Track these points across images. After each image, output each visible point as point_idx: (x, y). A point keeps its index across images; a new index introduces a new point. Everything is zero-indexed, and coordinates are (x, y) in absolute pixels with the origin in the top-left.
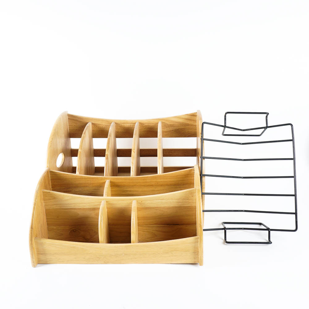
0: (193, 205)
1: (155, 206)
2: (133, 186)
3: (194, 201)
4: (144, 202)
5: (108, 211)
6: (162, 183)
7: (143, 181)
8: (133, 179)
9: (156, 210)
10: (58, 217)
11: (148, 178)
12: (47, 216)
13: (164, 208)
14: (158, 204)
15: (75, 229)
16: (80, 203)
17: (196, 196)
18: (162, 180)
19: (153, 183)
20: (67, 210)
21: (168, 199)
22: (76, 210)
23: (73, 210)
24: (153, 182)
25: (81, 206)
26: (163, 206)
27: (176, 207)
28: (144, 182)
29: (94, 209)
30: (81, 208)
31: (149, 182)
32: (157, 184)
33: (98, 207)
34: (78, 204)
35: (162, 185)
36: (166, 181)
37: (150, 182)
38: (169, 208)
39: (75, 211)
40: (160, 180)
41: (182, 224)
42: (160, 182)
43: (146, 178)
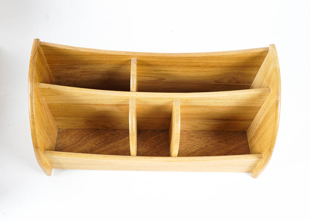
0: (258, 106)
2: (170, 66)
4: (189, 101)
6: (213, 64)
7: (187, 61)
8: (171, 58)
10: (66, 110)
11: (195, 58)
13: (216, 107)
14: (209, 103)
15: (91, 120)
18: (215, 61)
19: (200, 64)
26: (215, 105)
28: (188, 63)
31: (195, 62)
32: (206, 65)
35: (212, 67)
36: (220, 63)
37: (197, 63)
39: (92, 106)
40: (211, 61)
42: (211, 63)
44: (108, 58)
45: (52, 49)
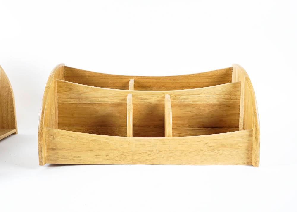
0: (237, 102)
1: (191, 102)
2: (160, 87)
3: (238, 97)
4: (178, 97)
5: (134, 107)
7: (172, 81)
8: (160, 78)
9: (191, 108)
10: (72, 115)
12: (59, 113)
13: (201, 105)
14: (195, 100)
15: (91, 130)
16: (101, 97)
17: (240, 90)
18: (195, 81)
20: (84, 106)
21: (207, 94)
22: (96, 105)
23: (91, 106)
24: (184, 83)
25: (103, 101)
26: (200, 102)
27: (216, 105)
28: (174, 83)
29: (118, 105)
30: (101, 104)
32: (188, 86)
33: (123, 102)
34: (99, 98)
36: (199, 83)
37: (181, 83)
38: (207, 106)
39: (95, 107)
40: (192, 81)
41: (222, 127)
42: (192, 83)
43: (176, 78)
44: (112, 80)
45: (72, 71)
